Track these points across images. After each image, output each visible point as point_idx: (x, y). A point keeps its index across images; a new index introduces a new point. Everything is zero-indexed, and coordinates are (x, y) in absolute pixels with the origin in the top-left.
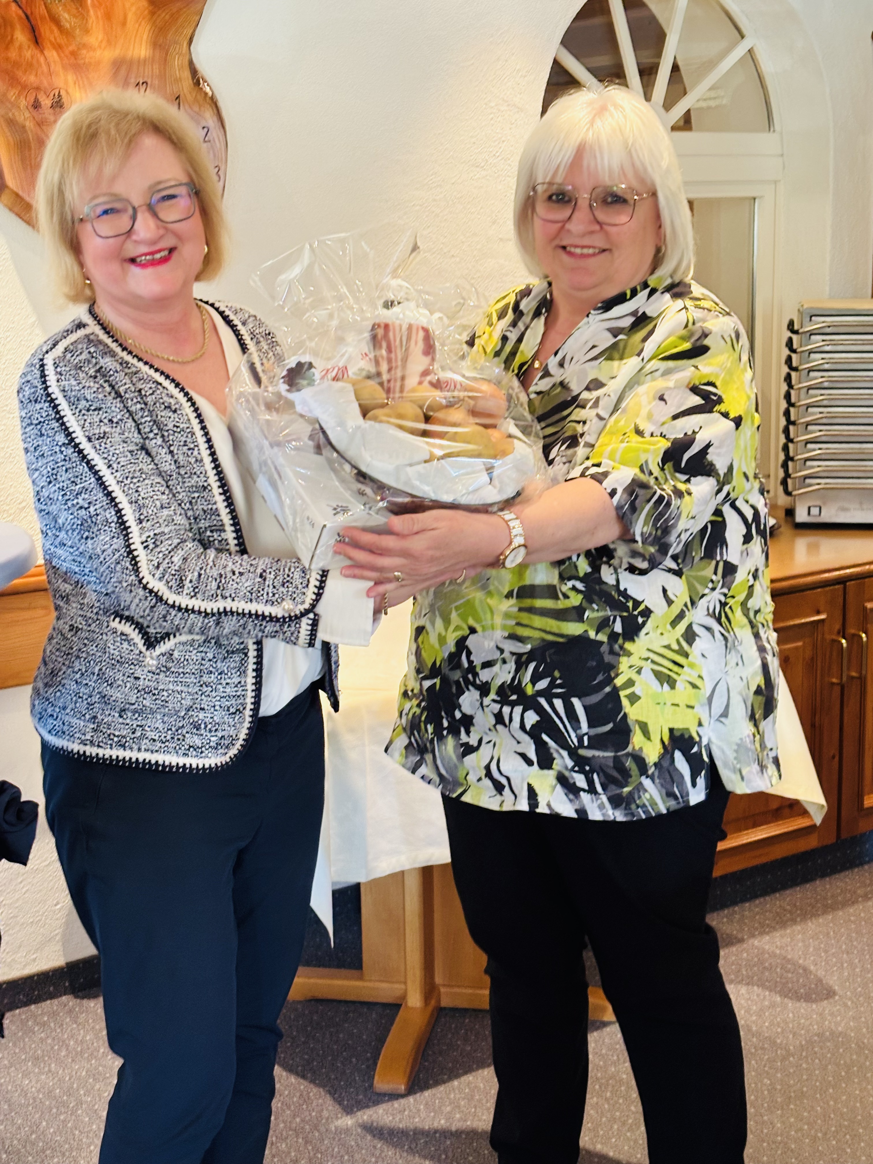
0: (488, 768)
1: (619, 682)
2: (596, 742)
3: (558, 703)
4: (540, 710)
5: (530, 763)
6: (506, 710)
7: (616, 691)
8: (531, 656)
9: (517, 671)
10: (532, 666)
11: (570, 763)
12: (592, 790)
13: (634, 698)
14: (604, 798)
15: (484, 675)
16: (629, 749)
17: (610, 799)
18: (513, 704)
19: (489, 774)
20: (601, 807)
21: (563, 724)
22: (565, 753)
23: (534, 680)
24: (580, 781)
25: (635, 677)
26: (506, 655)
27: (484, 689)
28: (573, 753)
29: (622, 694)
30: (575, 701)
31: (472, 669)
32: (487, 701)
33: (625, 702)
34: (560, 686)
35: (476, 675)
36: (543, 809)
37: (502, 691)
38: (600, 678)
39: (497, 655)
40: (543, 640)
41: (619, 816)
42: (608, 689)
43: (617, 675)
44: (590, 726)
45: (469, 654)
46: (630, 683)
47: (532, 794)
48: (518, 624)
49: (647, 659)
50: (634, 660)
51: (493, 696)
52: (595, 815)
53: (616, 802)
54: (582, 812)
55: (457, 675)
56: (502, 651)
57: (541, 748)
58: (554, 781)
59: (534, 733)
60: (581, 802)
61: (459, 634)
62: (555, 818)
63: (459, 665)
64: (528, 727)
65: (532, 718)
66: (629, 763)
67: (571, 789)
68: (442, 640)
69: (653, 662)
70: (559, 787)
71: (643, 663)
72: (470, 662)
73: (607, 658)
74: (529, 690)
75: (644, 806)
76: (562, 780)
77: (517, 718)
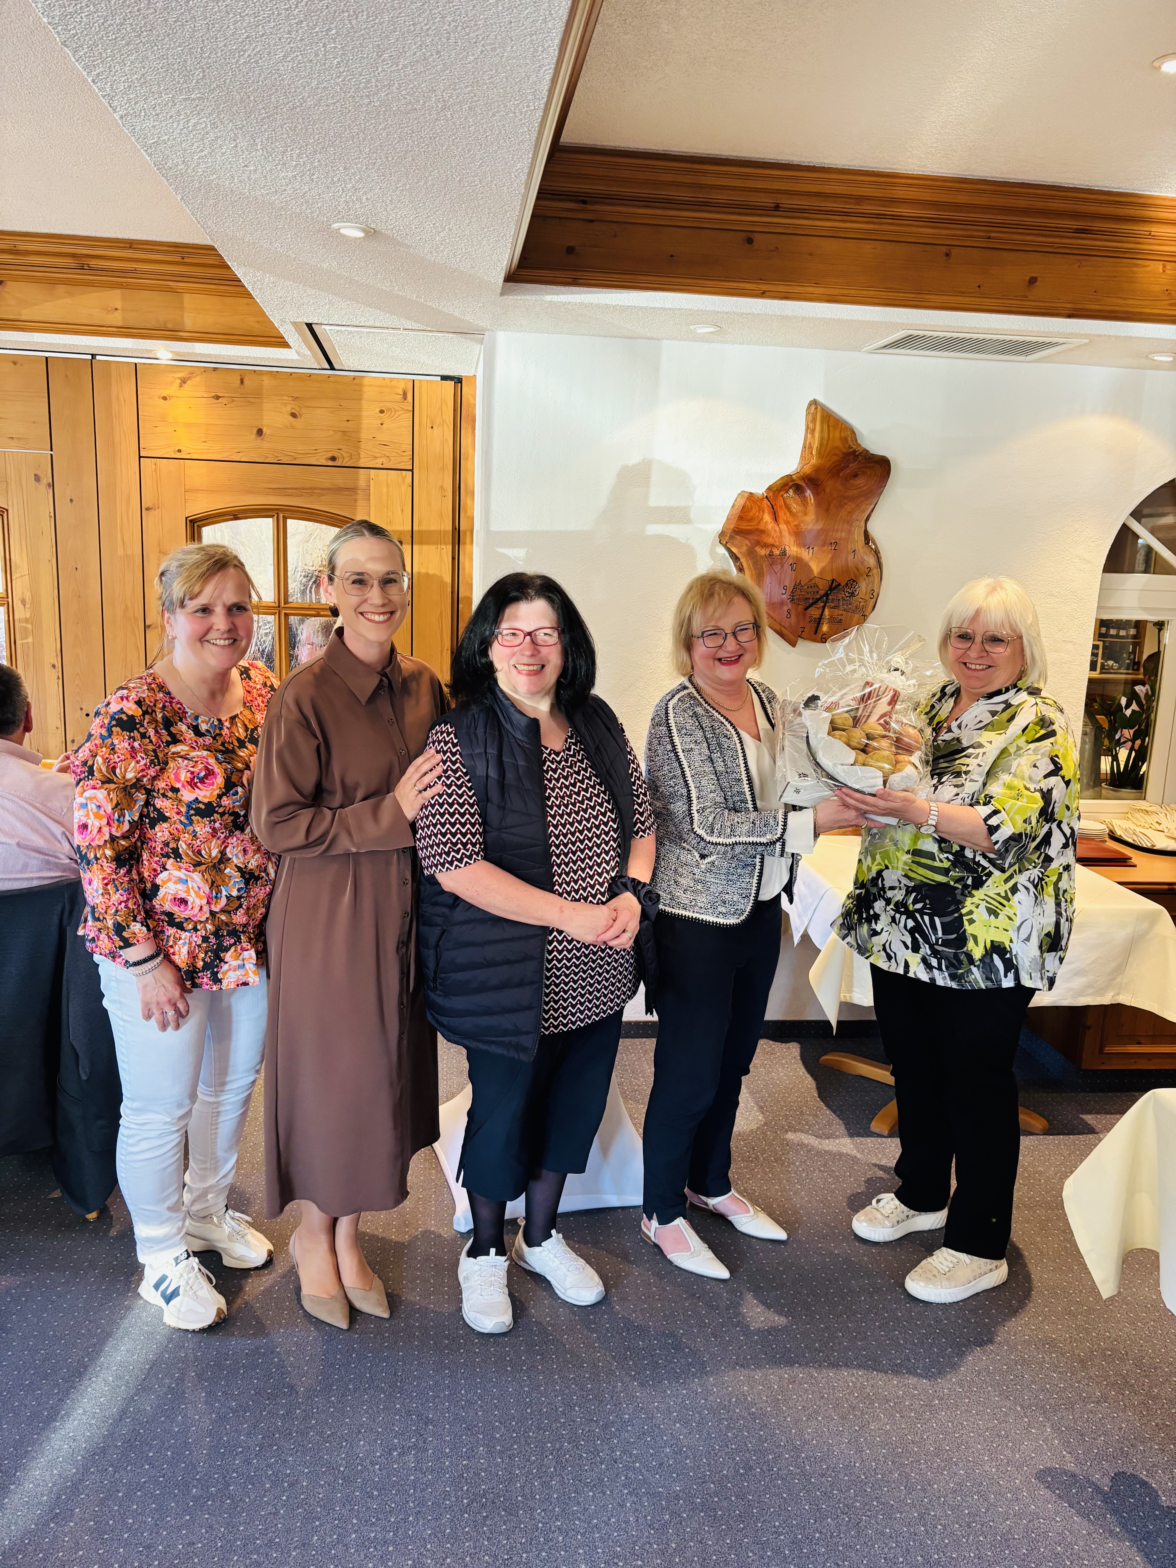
0: (884, 946)
1: (964, 911)
2: (945, 943)
3: (926, 918)
4: (915, 920)
5: (907, 947)
6: (898, 916)
7: (961, 916)
8: (914, 889)
9: (906, 895)
10: (914, 895)
11: (929, 952)
12: (940, 968)
13: (971, 921)
14: (946, 974)
15: (889, 894)
16: (965, 949)
17: (950, 975)
18: (901, 913)
19: (884, 949)
20: (944, 978)
21: (928, 930)
22: (927, 946)
23: (914, 903)
24: (934, 962)
25: (974, 909)
26: (902, 885)
27: (888, 901)
28: (931, 947)
29: (965, 918)
30: (936, 919)
31: (883, 889)
32: (888, 908)
33: (966, 923)
34: (928, 909)
35: (885, 892)
36: (911, 974)
37: (897, 904)
38: (953, 908)
39: (897, 884)
40: (922, 881)
41: (954, 985)
42: (956, 915)
43: (963, 907)
44: (943, 934)
45: (883, 880)
46: (971, 912)
47: (907, 966)
48: (910, 869)
49: (983, 900)
50: (975, 900)
51: (892, 906)
52: (940, 982)
53: (953, 977)
54: (933, 980)
55: (874, 890)
56: (900, 883)
57: (915, 941)
58: (920, 961)
59: (912, 932)
60: (933, 974)
61: (879, 867)
62: (917, 981)
63: (876, 885)
64: (908, 928)
65: (911, 923)
66: (963, 957)
67: (929, 967)
68: (869, 869)
69: (987, 902)
70: (922, 964)
71: (981, 902)
72: (883, 885)
73: (959, 897)
74: (911, 908)
75: (970, 982)
76: (924, 960)
77: (903, 921)
